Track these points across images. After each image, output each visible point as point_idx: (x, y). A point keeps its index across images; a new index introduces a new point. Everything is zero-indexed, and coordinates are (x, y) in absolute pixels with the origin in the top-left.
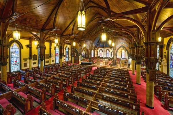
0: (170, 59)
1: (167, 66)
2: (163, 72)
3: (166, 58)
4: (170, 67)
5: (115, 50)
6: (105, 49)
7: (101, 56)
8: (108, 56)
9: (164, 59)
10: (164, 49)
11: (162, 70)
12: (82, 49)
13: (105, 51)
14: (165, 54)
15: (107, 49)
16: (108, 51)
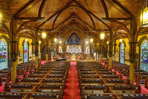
0: (121, 52)
1: (119, 57)
2: (116, 61)
3: (118, 52)
4: (120, 58)
5: (85, 47)
6: (72, 46)
7: (69, 52)
8: (74, 52)
9: (117, 53)
10: (116, 46)
11: (115, 59)
12: (54, 46)
13: (72, 48)
14: (117, 50)
15: (73, 46)
16: (74, 48)
